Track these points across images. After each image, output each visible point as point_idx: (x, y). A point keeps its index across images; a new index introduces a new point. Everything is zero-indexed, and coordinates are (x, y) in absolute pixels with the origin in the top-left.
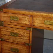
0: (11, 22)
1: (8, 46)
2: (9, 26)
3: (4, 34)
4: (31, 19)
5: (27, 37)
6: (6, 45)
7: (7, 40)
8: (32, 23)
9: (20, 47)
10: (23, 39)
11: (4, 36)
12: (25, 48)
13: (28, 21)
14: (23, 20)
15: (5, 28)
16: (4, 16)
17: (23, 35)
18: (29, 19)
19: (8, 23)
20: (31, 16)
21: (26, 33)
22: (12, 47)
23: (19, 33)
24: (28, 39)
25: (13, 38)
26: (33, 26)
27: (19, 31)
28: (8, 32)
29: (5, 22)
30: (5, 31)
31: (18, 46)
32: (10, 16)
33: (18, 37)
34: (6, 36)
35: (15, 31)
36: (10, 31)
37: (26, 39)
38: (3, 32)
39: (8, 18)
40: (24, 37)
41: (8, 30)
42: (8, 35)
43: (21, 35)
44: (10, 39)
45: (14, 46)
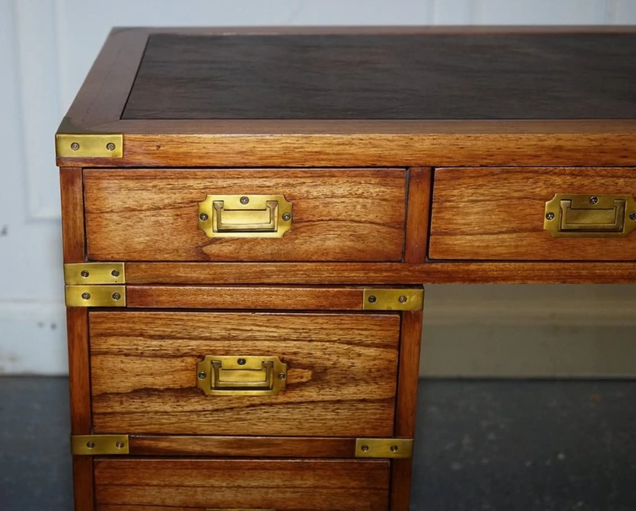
1: (174, 497)
3: (127, 384)
7: (163, 444)
8: (429, 234)
9: (296, 490)
10: (331, 407)
11: (126, 404)
12: (353, 491)
13: (386, 219)
14: (333, 223)
15: (143, 327)
16: (131, 203)
17: (329, 364)
18: (399, 201)
19: (174, 272)
20: (419, 175)
21: (360, 344)
22: (217, 496)
23: (293, 357)
24: (383, 401)
25: (229, 414)
26: (439, 266)
27: (294, 336)
28: (175, 357)
29: (143, 266)
30: (141, 355)
31: (278, 482)
32: (195, 195)
33: (284, 392)
34: (146, 404)
35: (250, 343)
36: (193, 343)
37: (363, 401)
38: (122, 370)
39: (177, 215)
40: (344, 384)
41: (178, 335)
42: (177, 387)
43: (310, 367)
44: (195, 424)
45: (239, 487)
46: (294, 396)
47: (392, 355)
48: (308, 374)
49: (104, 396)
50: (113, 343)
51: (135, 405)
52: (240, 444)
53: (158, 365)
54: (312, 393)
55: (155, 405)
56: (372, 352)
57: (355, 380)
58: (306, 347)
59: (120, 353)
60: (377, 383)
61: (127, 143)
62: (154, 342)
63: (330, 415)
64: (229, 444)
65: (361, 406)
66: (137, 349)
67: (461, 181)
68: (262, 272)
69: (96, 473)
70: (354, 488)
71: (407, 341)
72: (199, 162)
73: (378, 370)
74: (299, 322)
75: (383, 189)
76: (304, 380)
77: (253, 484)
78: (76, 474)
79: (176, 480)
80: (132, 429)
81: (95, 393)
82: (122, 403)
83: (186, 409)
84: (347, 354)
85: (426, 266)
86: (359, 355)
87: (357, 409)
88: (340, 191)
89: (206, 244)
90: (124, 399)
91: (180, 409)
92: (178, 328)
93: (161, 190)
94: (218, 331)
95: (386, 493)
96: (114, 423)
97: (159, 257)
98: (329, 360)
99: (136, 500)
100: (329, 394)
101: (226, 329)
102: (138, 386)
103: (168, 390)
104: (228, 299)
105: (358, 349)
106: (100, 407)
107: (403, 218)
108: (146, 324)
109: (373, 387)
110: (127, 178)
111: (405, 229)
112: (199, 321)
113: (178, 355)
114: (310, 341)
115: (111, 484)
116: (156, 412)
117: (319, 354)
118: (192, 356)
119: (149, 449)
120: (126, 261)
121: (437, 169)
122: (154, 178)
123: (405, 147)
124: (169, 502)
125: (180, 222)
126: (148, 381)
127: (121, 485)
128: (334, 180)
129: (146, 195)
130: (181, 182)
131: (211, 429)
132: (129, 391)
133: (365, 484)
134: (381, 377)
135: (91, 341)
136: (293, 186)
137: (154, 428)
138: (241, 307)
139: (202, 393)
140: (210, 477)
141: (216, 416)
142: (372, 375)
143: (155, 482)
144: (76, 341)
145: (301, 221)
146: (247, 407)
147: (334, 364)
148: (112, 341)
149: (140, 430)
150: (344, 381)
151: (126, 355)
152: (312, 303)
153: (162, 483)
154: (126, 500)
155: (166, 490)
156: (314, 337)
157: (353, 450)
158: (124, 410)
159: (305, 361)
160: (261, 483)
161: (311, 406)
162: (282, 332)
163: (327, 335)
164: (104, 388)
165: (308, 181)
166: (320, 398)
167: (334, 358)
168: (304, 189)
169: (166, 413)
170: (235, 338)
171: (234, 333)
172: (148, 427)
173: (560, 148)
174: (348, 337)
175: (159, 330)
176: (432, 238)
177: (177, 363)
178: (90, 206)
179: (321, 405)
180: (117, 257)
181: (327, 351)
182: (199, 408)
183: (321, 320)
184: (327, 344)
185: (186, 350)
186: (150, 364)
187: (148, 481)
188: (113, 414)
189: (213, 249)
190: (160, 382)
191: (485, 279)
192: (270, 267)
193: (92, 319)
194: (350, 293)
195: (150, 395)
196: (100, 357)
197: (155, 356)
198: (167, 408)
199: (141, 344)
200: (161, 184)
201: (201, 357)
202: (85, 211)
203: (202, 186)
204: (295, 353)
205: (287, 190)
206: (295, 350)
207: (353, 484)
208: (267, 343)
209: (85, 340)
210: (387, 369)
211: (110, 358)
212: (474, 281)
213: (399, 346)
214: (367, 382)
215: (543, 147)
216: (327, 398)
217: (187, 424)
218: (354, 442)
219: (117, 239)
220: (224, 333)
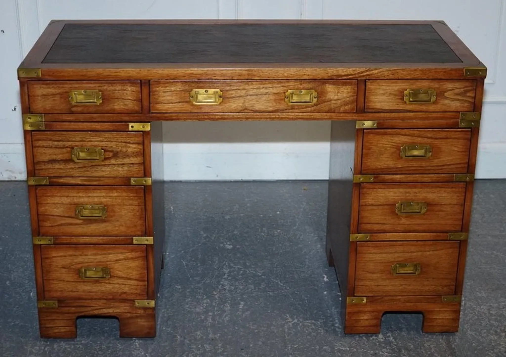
0: (72, 113)
1: (66, 200)
2: (66, 126)
3: (46, 158)
4: (145, 91)
5: (135, 155)
6: (57, 200)
7: (61, 180)
8: (150, 103)
9: (111, 197)
10: (121, 166)
11: (46, 166)
12: (131, 198)
13: (135, 98)
14: (116, 100)
15: (51, 137)
16: (44, 93)
17: (118, 150)
18: (139, 92)
19: (61, 117)
20: (145, 83)
21: (129, 143)
22: (82, 200)
23: (105, 148)
24: (139, 164)
25: (84, 169)
26: (154, 115)
27: (105, 140)
28: (63, 148)
29: (50, 115)
30: (51, 147)
31: (103, 194)
32: (67, 90)
33: (103, 161)
34: (54, 166)
35: (89, 143)
36: (70, 143)
37: (132, 164)
38: (45, 153)
39: (61, 97)
40: (124, 158)
41: (64, 140)
42: (64, 159)
43: (112, 151)
44: (72, 173)
45: (89, 196)
46: (107, 162)
47: (141, 147)
48: (111, 154)
49: (39, 163)
50: (40, 143)
51: (50, 166)
52: (89, 181)
53: (57, 151)
54: (113, 161)
55: (57, 166)
56: (134, 146)
57: (128, 156)
58: (109, 144)
59: (43, 147)
60: (136, 157)
61: (42, 72)
62: (56, 143)
63: (120, 169)
64: (85, 180)
65: (132, 165)
66: (49, 145)
67: (160, 85)
68: (93, 117)
69: (37, 191)
70: (131, 196)
71: (146, 142)
72: (67, 78)
73: (136, 153)
74: (107, 135)
75: (133, 88)
76: (110, 156)
77: (95, 195)
78: (29, 192)
79: (66, 194)
80: (50, 175)
81: (35, 161)
82: (45, 165)
83: (69, 167)
84: (126, 147)
85: (151, 115)
86: (129, 147)
87: (130, 167)
88: (118, 89)
89: (72, 107)
90: (46, 164)
91: (66, 167)
92: (64, 138)
93: (55, 88)
94: (78, 139)
95: (143, 198)
96: (42, 173)
97: (56, 112)
98: (118, 149)
99: (52, 202)
100: (119, 161)
101: (81, 138)
102: (51, 159)
103: (62, 160)
104: (81, 127)
105: (128, 145)
106: (38, 167)
107: (140, 98)
108: (53, 136)
109: (136, 159)
110: (43, 84)
111: (142, 102)
112: (71, 135)
113: (64, 147)
114: (112, 142)
115: (43, 196)
116: (58, 169)
117: (114, 146)
118: (69, 148)
119: (55, 182)
120: (44, 114)
121: (151, 81)
122: (53, 84)
123: (138, 73)
124: (64, 202)
125: (63, 100)
126: (54, 157)
127: (45, 196)
128: (115, 85)
129: (49, 90)
130: (61, 86)
131: (78, 175)
132: (47, 160)
133: (135, 195)
134: (138, 155)
135: (33, 142)
136: (101, 87)
137: (57, 175)
138: (86, 130)
139: (73, 161)
140: (79, 193)
141: (80, 170)
142: (135, 154)
143: (59, 195)
144: (27, 142)
145: (105, 99)
146: (91, 166)
147: (121, 150)
148: (40, 142)
149: (52, 175)
150: (124, 156)
151: (46, 147)
152: (111, 128)
153: (61, 195)
154: (48, 202)
155: (63, 198)
156: (112, 140)
157: (130, 182)
158: (46, 168)
159: (110, 149)
160: (98, 195)
161: (113, 166)
162: (101, 139)
163: (117, 140)
164: (38, 160)
165: (106, 85)
166: (116, 163)
167: (120, 148)
168: (105, 88)
169: (61, 169)
170: (84, 141)
171: (84, 139)
172: (55, 174)
173: (192, 74)
174: (125, 141)
175: (57, 138)
176: (151, 105)
177: (64, 150)
178: (31, 95)
179: (117, 165)
180: (41, 112)
181: (118, 145)
182: (73, 167)
183: (115, 134)
184: (118, 143)
185: (67, 145)
186: (55, 151)
187: (56, 195)
188: (42, 169)
189: (74, 109)
190: (59, 157)
191: (172, 120)
192: (95, 115)
193: (32, 134)
194: (124, 125)
195: (55, 162)
196: (37, 149)
197: (56, 148)
198: (61, 167)
199: (50, 143)
200: (55, 86)
201: (73, 148)
202: (29, 96)
203: (69, 87)
204: (106, 147)
205: (100, 88)
206: (106, 145)
207: (131, 195)
208: (96, 143)
209: (31, 142)
210: (140, 152)
211: (40, 149)
212: (167, 120)
213: (143, 144)
214: (133, 157)
215: (186, 74)
216: (119, 163)
217: (69, 173)
218: (130, 179)
219: (40, 106)
220: (81, 139)
